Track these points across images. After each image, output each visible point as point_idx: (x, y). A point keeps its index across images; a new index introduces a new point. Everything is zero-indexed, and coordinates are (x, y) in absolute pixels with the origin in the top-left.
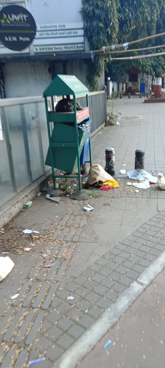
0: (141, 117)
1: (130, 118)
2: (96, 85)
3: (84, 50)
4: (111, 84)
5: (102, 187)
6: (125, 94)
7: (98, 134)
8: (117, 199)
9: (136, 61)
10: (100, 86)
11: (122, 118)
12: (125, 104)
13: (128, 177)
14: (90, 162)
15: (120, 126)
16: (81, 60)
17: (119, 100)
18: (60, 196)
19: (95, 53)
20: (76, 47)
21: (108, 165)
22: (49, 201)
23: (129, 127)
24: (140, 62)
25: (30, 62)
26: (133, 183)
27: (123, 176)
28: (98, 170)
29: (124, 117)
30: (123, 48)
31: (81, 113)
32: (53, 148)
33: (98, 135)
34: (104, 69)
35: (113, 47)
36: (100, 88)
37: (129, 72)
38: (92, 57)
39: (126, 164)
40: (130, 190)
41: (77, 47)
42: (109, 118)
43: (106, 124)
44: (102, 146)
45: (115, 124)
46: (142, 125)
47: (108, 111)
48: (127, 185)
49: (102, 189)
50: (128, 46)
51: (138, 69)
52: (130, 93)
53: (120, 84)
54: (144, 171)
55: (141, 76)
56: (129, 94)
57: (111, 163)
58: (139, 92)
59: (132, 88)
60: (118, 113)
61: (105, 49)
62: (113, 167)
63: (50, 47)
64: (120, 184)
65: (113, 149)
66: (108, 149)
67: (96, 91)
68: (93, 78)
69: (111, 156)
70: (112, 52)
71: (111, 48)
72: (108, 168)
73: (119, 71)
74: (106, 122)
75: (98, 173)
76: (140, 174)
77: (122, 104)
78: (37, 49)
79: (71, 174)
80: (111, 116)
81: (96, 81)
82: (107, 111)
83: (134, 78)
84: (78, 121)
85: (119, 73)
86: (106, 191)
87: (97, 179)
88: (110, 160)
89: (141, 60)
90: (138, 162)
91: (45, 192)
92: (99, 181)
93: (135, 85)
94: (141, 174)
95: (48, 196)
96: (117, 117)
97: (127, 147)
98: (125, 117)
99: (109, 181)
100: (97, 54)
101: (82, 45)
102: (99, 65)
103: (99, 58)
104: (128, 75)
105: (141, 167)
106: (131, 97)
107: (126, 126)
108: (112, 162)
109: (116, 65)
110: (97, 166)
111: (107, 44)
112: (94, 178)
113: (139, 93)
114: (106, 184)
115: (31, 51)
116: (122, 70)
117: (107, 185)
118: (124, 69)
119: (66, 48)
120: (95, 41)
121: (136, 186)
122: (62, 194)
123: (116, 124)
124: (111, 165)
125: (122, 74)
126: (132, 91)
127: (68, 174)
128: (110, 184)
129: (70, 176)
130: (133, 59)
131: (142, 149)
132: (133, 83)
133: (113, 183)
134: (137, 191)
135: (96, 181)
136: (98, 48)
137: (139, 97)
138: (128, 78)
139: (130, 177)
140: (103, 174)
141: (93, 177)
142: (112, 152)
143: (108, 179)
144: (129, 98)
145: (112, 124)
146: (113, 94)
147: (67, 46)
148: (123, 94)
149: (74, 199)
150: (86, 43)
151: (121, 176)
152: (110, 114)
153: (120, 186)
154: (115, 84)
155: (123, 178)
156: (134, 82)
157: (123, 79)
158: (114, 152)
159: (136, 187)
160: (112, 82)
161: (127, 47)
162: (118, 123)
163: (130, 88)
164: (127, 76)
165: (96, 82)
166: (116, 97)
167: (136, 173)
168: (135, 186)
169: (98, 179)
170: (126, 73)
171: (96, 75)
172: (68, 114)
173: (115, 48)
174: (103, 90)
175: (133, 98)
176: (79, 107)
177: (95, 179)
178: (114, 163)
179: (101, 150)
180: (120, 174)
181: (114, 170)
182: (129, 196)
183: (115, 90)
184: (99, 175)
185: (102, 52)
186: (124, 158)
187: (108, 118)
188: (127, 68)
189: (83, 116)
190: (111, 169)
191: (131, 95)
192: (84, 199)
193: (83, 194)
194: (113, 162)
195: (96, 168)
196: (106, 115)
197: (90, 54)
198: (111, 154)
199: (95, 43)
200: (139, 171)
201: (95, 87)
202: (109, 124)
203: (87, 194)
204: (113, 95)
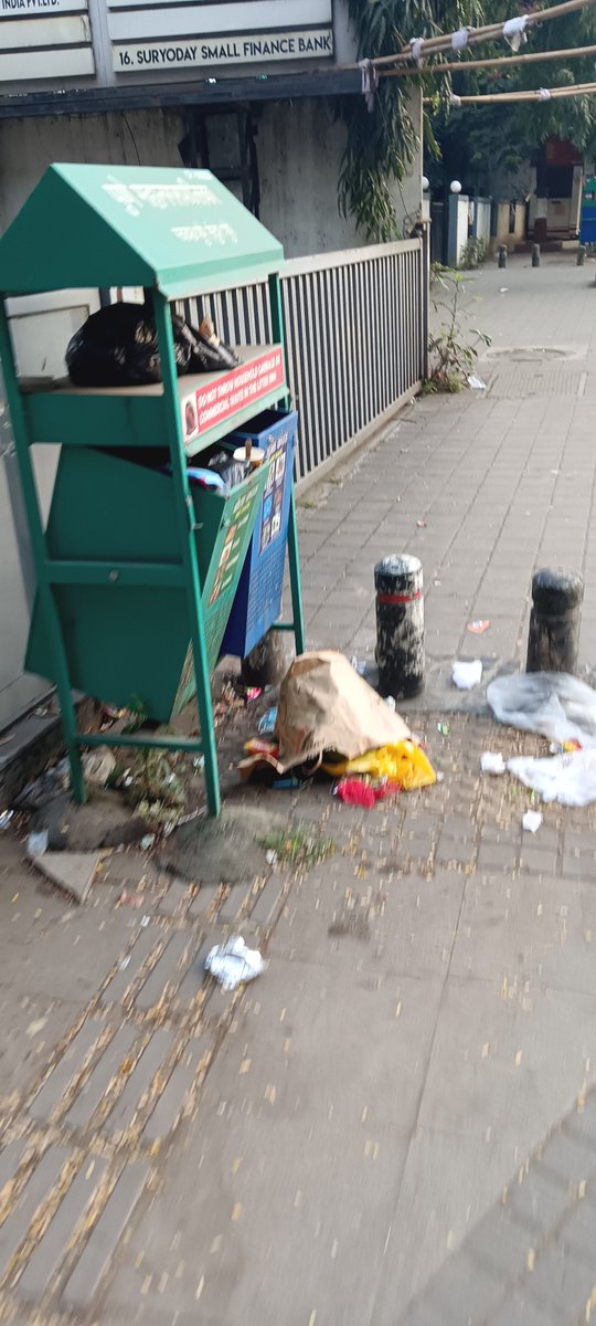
0: (579, 353)
1: (529, 358)
2: (384, 216)
3: (332, 58)
4: (463, 209)
5: (344, 783)
6: (520, 250)
7: (383, 435)
8: (413, 877)
9: (564, 107)
10: (399, 217)
11: (498, 354)
12: (517, 290)
13: (489, 711)
14: (296, 627)
15: (483, 396)
16: (318, 99)
17: (490, 274)
18: (102, 846)
19: (381, 67)
20: (296, 46)
21: (389, 644)
22: (32, 884)
23: (524, 399)
24: (582, 115)
25: (104, 113)
26: (514, 755)
27: (464, 700)
28: (327, 684)
29: (506, 353)
30: (501, 44)
31: (223, 389)
32: (56, 589)
33: (382, 442)
34: (420, 141)
35: (459, 37)
36: (400, 226)
37: (538, 159)
38: (366, 88)
39: (487, 623)
40: (491, 809)
41: (301, 41)
42: (439, 360)
43: (424, 384)
44: (388, 506)
45: (460, 386)
46: (580, 394)
47: (435, 329)
48: (478, 772)
49: (339, 797)
50: (527, 28)
51: (572, 146)
52: (538, 246)
53: (500, 206)
54: (573, 686)
55: (588, 177)
56: (535, 249)
57: (405, 637)
58: (576, 238)
59: (549, 224)
60: (476, 337)
61: (422, 48)
62: (412, 658)
63: (184, 45)
64: (443, 762)
65: (412, 564)
66: (390, 560)
67: (385, 241)
68: (370, 184)
69: (407, 598)
70: (458, 65)
71: (450, 41)
72: (389, 659)
73: (499, 154)
74: (422, 377)
75: (325, 706)
76: (555, 699)
77: (503, 290)
78: (125, 59)
79: (162, 729)
80: (448, 353)
81: (387, 196)
82: (430, 331)
83: (556, 184)
84: (192, 442)
85: (499, 162)
86: (361, 812)
87: (316, 739)
88: (398, 621)
89: (585, 105)
90: (545, 640)
91: (34, 809)
92: (325, 753)
93: (559, 212)
94: (561, 699)
95: (37, 843)
96: (475, 353)
97: (504, 509)
98: (511, 350)
99: (384, 751)
100: (387, 73)
101: (325, 33)
102: (399, 126)
103: (396, 94)
104: (534, 172)
105: (558, 661)
106: (542, 259)
107: (508, 398)
108: (410, 630)
109: (486, 131)
110: (321, 662)
111: (429, 26)
112: (302, 733)
113: (576, 244)
114: (362, 766)
115: (100, 65)
116: (512, 152)
117: (372, 773)
118: (516, 148)
119: (255, 48)
120: (379, 10)
121: (527, 782)
122: (118, 828)
123: (468, 385)
124: (405, 646)
125: (512, 168)
126: (548, 234)
127: (151, 725)
128: (388, 768)
129: (160, 737)
130: (553, 100)
131: (565, 571)
132: (553, 202)
133: (404, 757)
134: (532, 821)
135: (312, 753)
136: (390, 47)
137: (575, 258)
138: (534, 186)
139: (500, 713)
140: (349, 712)
141: (300, 725)
142: (411, 583)
143: (380, 738)
144: (535, 264)
145: (448, 385)
146: (473, 250)
147: (254, 40)
148: (513, 249)
149: (172, 872)
150: (342, 23)
151: (452, 701)
152: (444, 344)
153: (440, 776)
154: (480, 206)
155: (463, 713)
156: (554, 200)
157: (514, 187)
158: (419, 581)
159: (529, 791)
160: (470, 200)
161: (521, 33)
162: (474, 382)
163: (541, 223)
164: (528, 176)
165: (382, 198)
166: (482, 261)
167: (530, 691)
168: (523, 776)
169: (324, 739)
170: (528, 162)
171: (386, 171)
172: (129, 399)
173: (468, 44)
174: (413, 235)
175: (550, 263)
176: (206, 350)
177: (307, 741)
178: (418, 634)
179: (381, 529)
180: (453, 684)
181: (416, 671)
182: (487, 855)
183: (482, 230)
184: (329, 717)
185: (412, 63)
186: (482, 579)
187: (433, 360)
188: (529, 143)
189: (235, 400)
190: (400, 668)
191: (541, 251)
192: (228, 875)
193: (227, 844)
194: (412, 632)
195: (317, 672)
196: (425, 348)
197: (357, 72)
198: (405, 592)
199: (378, 23)
200: (546, 683)
201: (381, 222)
202: (435, 384)
203: (247, 843)
204: (469, 251)
